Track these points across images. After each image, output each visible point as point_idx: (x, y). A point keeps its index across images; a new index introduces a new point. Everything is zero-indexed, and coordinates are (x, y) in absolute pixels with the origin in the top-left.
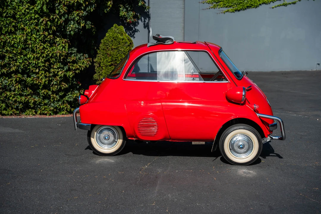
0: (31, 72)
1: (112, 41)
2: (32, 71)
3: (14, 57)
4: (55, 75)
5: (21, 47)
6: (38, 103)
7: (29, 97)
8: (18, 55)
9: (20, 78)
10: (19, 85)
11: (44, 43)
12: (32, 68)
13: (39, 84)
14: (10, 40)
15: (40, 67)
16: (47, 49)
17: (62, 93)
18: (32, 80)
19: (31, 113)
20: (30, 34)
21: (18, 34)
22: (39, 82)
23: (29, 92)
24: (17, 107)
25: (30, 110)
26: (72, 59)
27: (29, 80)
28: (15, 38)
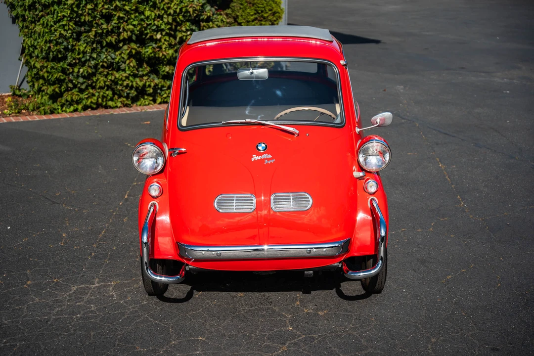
0: (147, 39)
2: (152, 37)
3: (124, 16)
7: (145, 78)
8: (131, 14)
9: (135, 50)
10: (134, 61)
12: (151, 33)
13: (163, 57)
15: (163, 30)
18: (153, 52)
19: (147, 103)
22: (163, 55)
23: (146, 71)
24: (128, 94)
25: (146, 97)
26: (207, 15)
27: (147, 52)
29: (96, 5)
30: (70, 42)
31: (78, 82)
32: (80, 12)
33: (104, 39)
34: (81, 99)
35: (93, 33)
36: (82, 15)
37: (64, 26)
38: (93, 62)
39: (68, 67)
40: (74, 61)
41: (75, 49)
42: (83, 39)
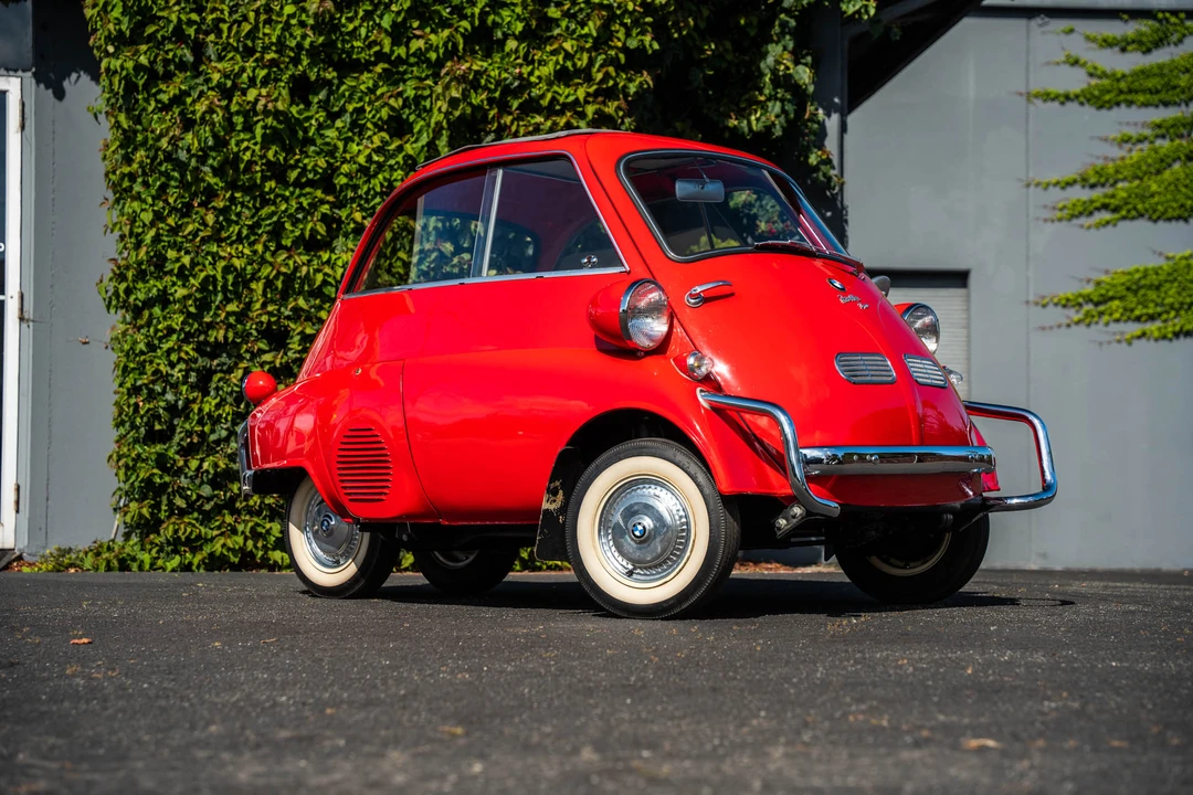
14: (311, 271)
21: (339, 247)
28: (328, 262)
29: (251, 302)
30: (181, 394)
31: (199, 497)
32: (207, 319)
34: (202, 540)
35: (239, 373)
36: (211, 326)
37: (169, 352)
38: (234, 445)
39: (177, 457)
40: (189, 440)
41: (192, 410)
42: (213, 385)
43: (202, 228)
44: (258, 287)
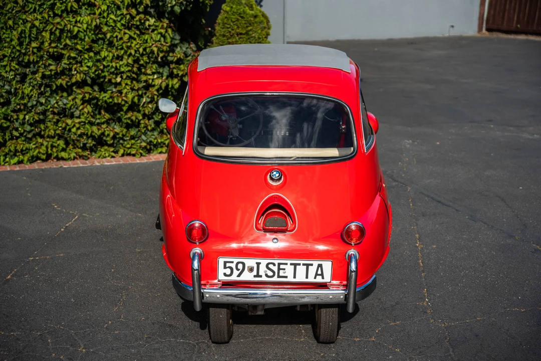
0: (106, 82)
1: (238, 20)
2: (110, 80)
3: (77, 56)
4: (148, 86)
5: (89, 38)
6: (121, 136)
7: (104, 126)
8: (85, 53)
9: (90, 94)
10: (88, 106)
11: (129, 29)
12: (109, 75)
13: (123, 103)
14: (72, 27)
15: (123, 72)
16: (135, 39)
17: (159, 115)
18: (111, 97)
19: (107, 155)
20: (105, 15)
21: (83, 14)
22: (123, 100)
23: (105, 118)
24: (85, 144)
25: (106, 147)
26: (177, 57)
27: (105, 97)
28: (79, 21)
29: (42, 43)
30: (12, 85)
31: (25, 131)
32: (23, 51)
33: (54, 82)
34: (28, 150)
35: (40, 74)
36: (25, 54)
37: (4, 66)
38: (40, 108)
39: (12, 114)
40: (18, 107)
41: (18, 92)
42: (28, 81)
43: (15, 5)
44: (46, 35)
